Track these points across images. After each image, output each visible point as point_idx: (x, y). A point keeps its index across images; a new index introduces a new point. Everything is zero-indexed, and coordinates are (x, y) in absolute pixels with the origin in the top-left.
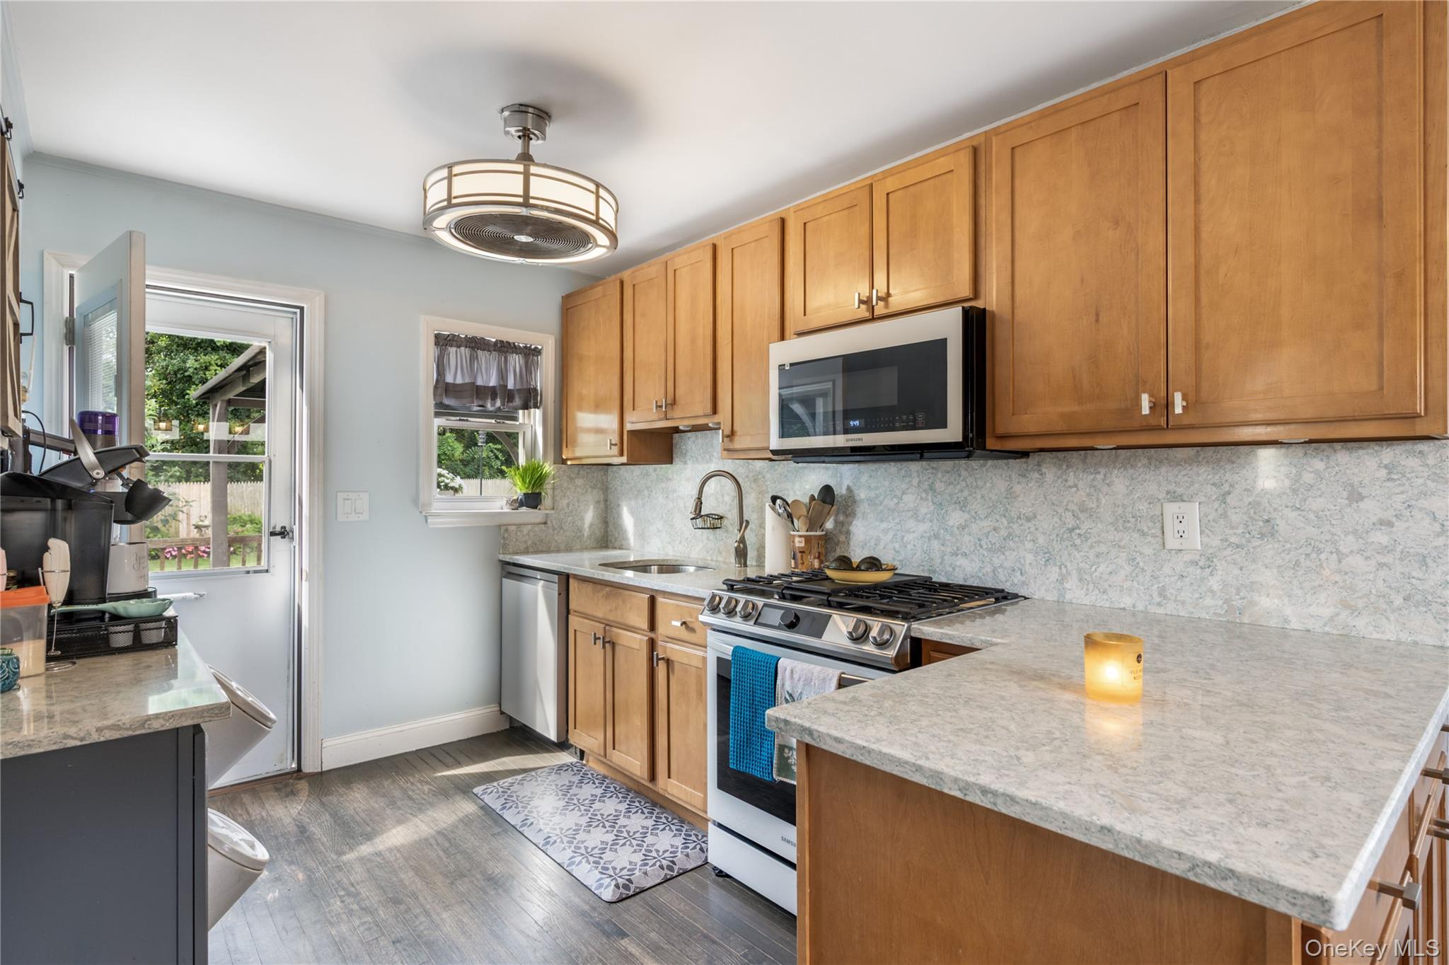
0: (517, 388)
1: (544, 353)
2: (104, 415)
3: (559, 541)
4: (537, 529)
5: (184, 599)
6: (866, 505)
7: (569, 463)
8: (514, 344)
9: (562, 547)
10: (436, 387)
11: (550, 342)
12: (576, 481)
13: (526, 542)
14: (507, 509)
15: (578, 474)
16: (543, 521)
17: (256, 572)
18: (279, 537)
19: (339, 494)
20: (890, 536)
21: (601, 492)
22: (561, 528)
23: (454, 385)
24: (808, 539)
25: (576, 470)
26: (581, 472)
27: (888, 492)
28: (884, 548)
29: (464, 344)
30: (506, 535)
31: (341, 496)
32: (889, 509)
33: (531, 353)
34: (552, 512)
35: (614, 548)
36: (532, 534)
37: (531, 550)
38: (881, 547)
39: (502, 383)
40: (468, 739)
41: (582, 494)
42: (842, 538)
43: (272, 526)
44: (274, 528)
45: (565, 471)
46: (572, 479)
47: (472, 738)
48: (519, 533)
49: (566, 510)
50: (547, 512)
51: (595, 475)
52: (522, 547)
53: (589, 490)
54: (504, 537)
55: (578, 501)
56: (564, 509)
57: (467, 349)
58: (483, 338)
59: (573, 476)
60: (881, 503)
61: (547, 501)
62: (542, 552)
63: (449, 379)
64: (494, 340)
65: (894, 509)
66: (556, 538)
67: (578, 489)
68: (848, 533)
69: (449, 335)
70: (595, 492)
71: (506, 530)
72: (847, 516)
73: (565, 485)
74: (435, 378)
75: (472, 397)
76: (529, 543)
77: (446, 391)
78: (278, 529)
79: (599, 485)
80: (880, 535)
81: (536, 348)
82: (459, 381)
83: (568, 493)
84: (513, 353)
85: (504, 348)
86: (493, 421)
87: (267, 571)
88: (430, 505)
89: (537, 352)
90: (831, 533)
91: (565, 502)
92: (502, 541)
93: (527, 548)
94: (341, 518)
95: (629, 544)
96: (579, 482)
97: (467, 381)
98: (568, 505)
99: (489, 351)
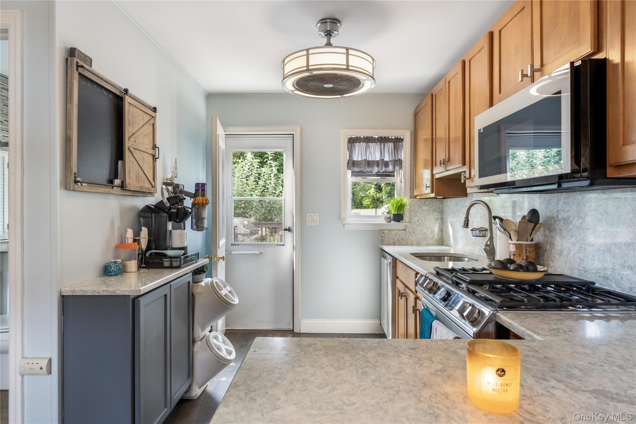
0: (390, 160)
1: (404, 140)
2: (202, 184)
3: (413, 240)
4: (400, 232)
5: (255, 254)
6: (562, 224)
7: (417, 198)
8: (388, 137)
9: (415, 243)
10: (348, 163)
11: (408, 134)
12: (423, 207)
13: (394, 239)
14: (385, 222)
15: (424, 203)
16: (405, 229)
17: (280, 245)
18: (288, 231)
19: (307, 213)
20: (576, 248)
21: (439, 214)
22: (414, 233)
23: (358, 161)
24: (518, 247)
25: (423, 201)
26: (426, 203)
27: (576, 215)
28: (573, 256)
29: (362, 141)
30: (383, 235)
31: (308, 214)
32: (576, 227)
33: (398, 141)
34: (408, 224)
35: (445, 245)
36: (397, 236)
37: (396, 243)
38: (571, 255)
39: (381, 158)
40: (364, 334)
41: (427, 215)
42: (548, 247)
43: (285, 226)
44: (286, 227)
45: (416, 202)
46: (420, 207)
47: (366, 334)
48: (390, 234)
49: (417, 223)
50: (406, 224)
51: (435, 204)
52: (392, 242)
53: (431, 213)
54: (382, 236)
55: (424, 218)
56: (416, 223)
57: (364, 143)
58: (372, 137)
59: (421, 205)
60: (571, 222)
61: (406, 218)
62: (403, 245)
63: (355, 158)
64: (377, 137)
65: (580, 228)
66: (411, 238)
67: (424, 212)
68: (552, 244)
69: (355, 138)
70: (435, 213)
71: (383, 233)
72: (551, 231)
73: (417, 210)
74: (348, 158)
75: (365, 166)
76: (396, 240)
77: (353, 165)
78: (288, 228)
79: (437, 210)
80: (571, 246)
81: (400, 138)
82: (360, 159)
83: (418, 214)
84: (388, 142)
85: (383, 140)
86: (379, 178)
87: (284, 245)
88: (345, 219)
89: (401, 140)
90: (541, 243)
91: (416, 219)
92: (381, 238)
93: (394, 242)
94: (308, 224)
95: (451, 244)
96: (425, 208)
97: (363, 159)
98: (418, 221)
99: (375, 143)
